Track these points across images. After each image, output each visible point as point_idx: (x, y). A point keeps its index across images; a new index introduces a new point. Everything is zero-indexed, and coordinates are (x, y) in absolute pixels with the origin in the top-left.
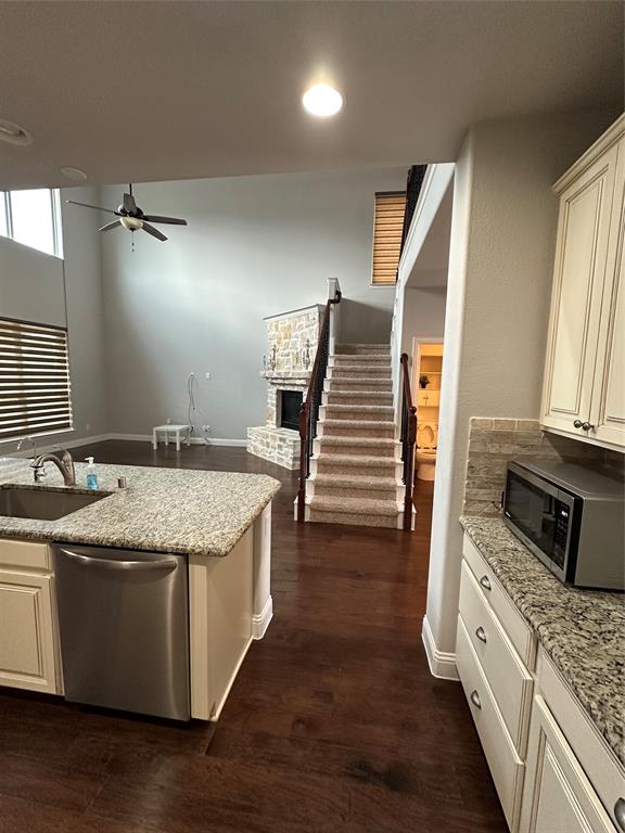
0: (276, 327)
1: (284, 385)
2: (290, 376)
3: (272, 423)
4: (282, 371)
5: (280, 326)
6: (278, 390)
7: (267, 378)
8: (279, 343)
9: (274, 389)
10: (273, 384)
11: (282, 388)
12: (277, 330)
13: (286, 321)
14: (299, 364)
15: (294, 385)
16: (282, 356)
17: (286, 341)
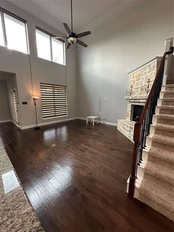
0: (133, 76)
1: (135, 102)
2: (138, 98)
3: (128, 119)
4: (134, 96)
5: (135, 76)
6: (132, 105)
7: (128, 99)
8: (134, 83)
9: (130, 104)
10: (130, 102)
11: (134, 104)
13: (138, 72)
14: (143, 92)
15: (140, 102)
16: (135, 89)
17: (137, 82)
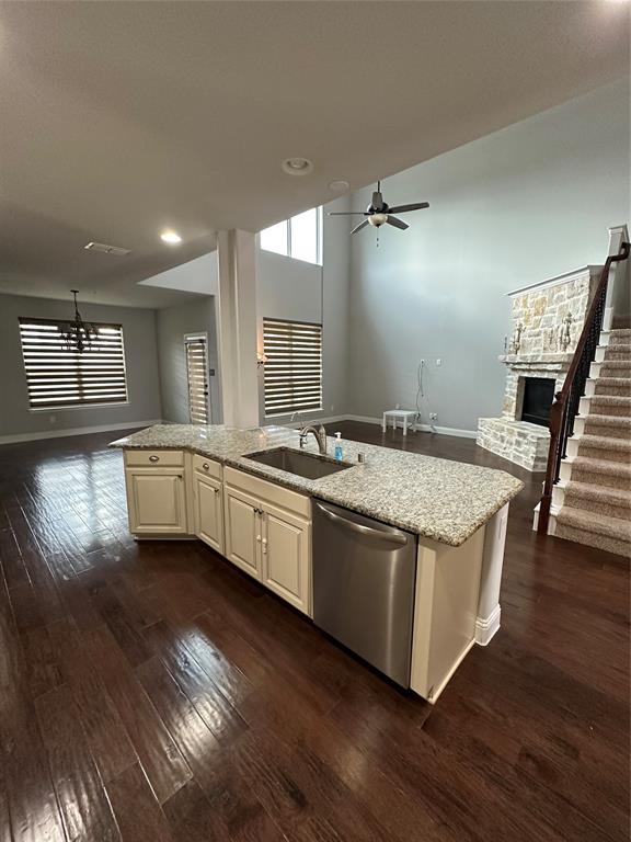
0: (525, 301)
1: (529, 370)
2: (539, 360)
3: (510, 416)
4: (529, 354)
5: (529, 301)
6: (520, 378)
7: (508, 363)
8: (526, 321)
9: (516, 376)
10: (514, 370)
11: (526, 375)
12: (525, 306)
13: (539, 293)
14: (554, 345)
15: (545, 370)
16: (530, 336)
17: (537, 317)
